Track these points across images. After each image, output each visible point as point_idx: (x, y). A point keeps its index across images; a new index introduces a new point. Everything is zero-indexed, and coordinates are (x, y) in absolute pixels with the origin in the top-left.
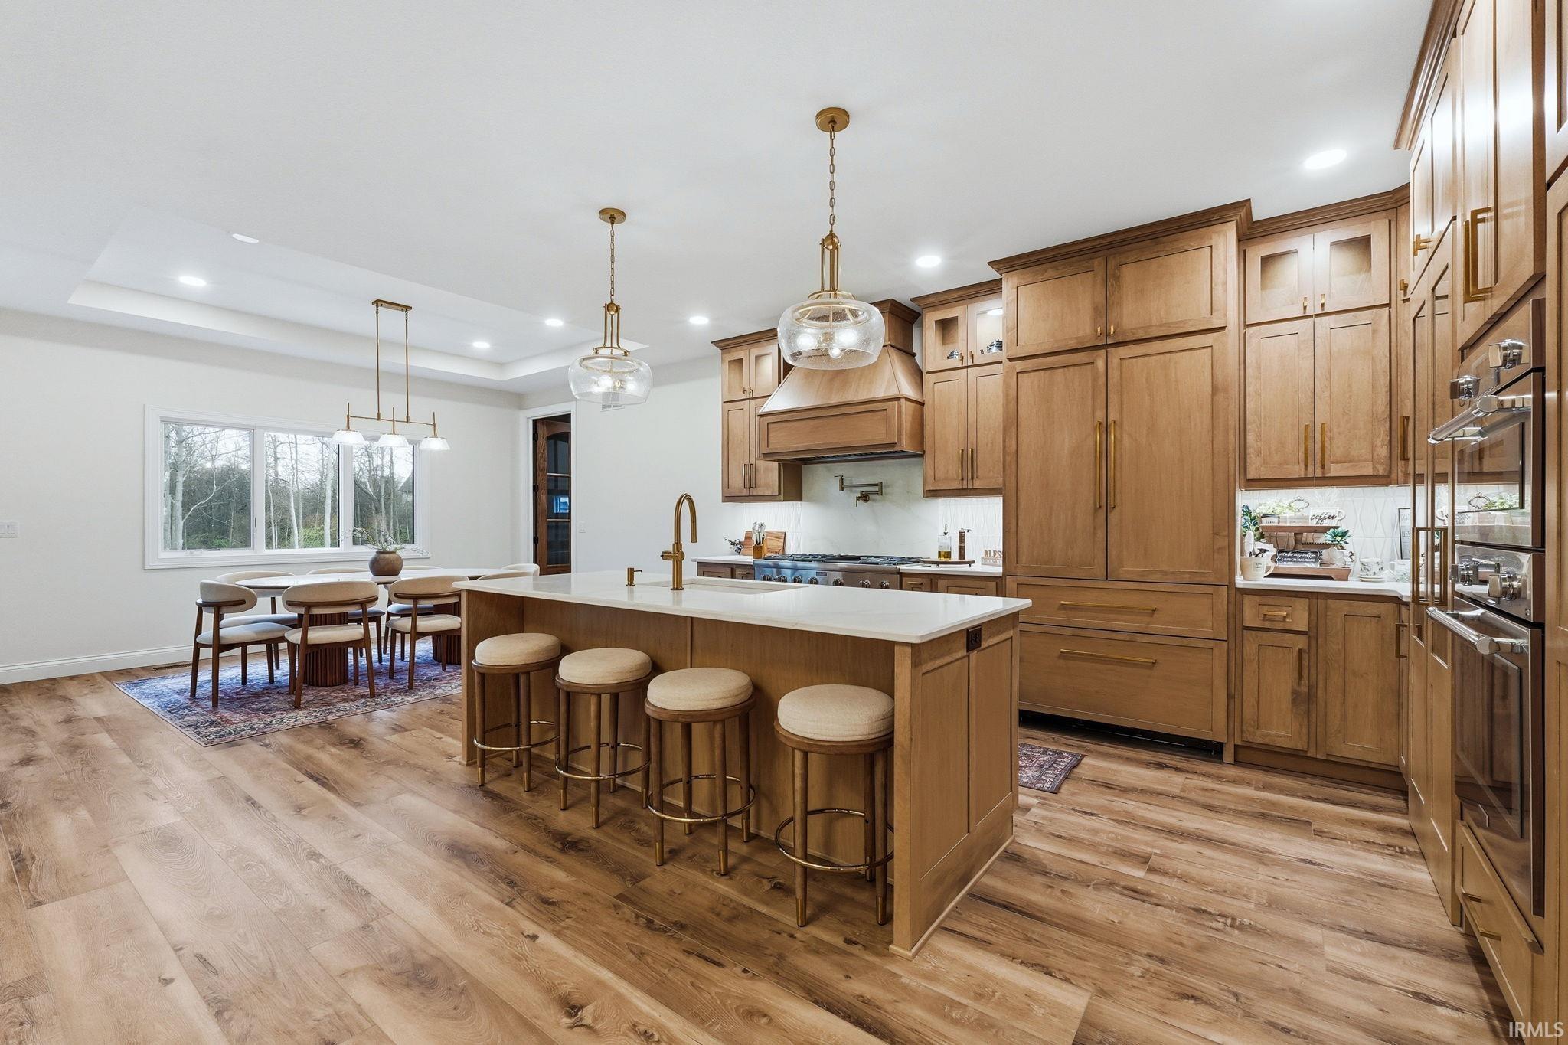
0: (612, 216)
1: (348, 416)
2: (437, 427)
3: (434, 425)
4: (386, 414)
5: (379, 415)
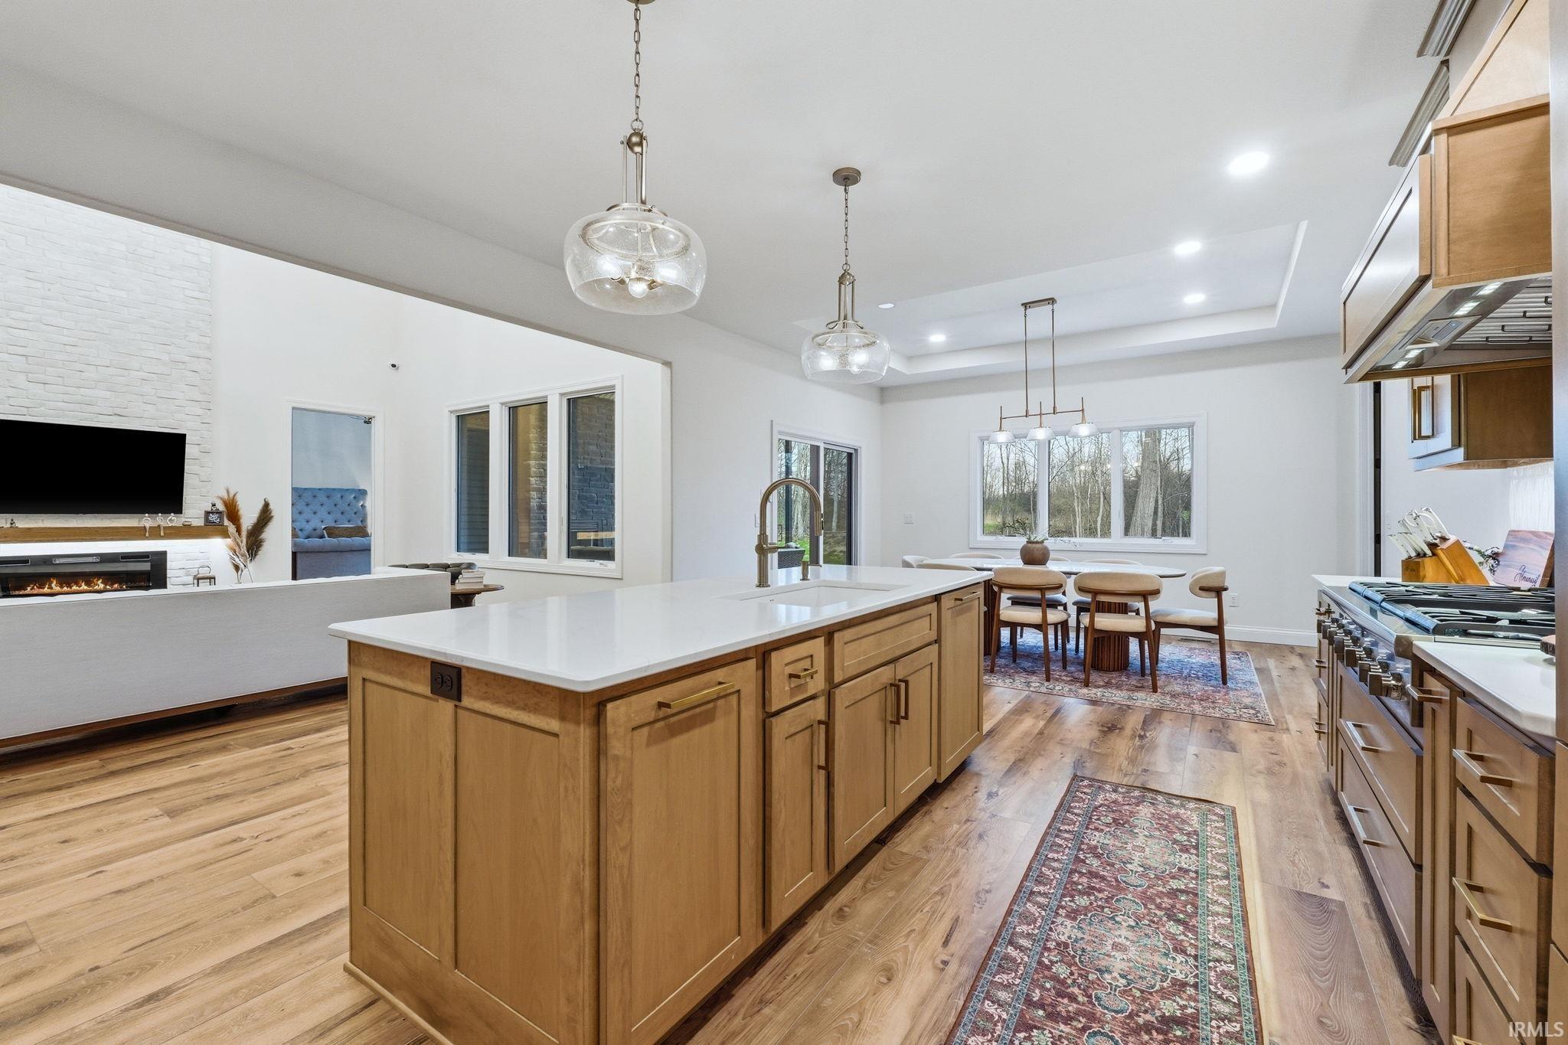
1: (1001, 419)
3: (1083, 410)
4: (1034, 409)
5: (1027, 412)
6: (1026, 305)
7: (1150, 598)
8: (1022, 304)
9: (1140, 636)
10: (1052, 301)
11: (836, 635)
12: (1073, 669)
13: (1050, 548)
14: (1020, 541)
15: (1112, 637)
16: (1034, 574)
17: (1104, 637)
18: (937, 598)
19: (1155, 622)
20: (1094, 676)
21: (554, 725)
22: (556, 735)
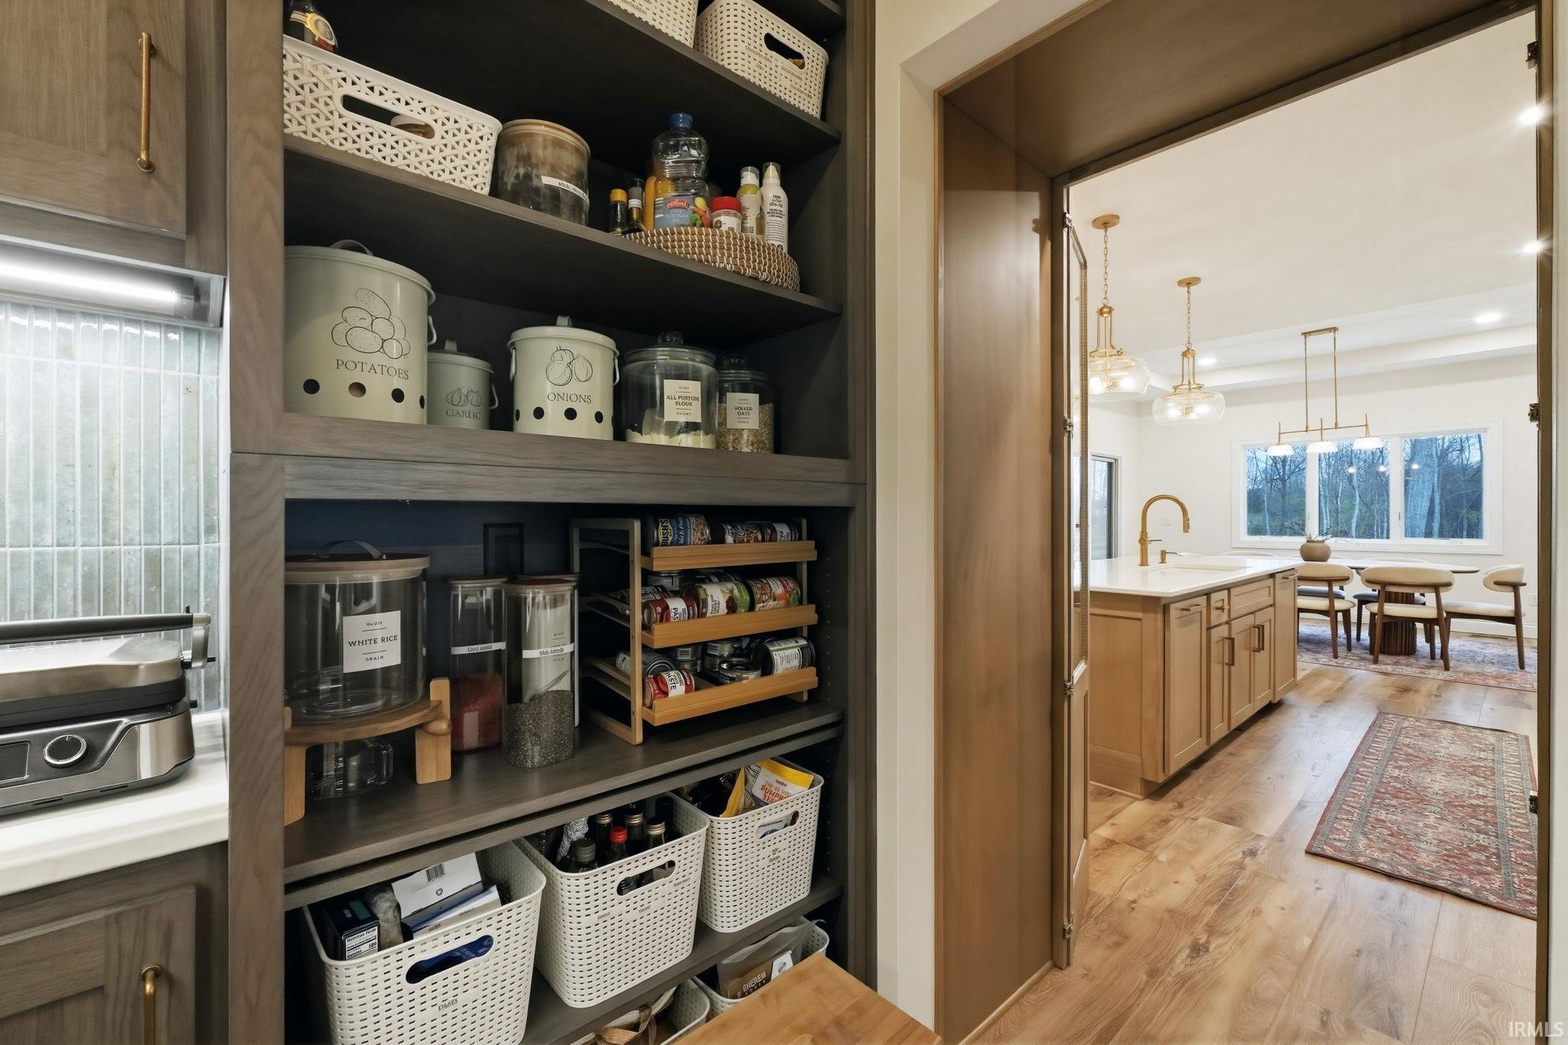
0: (1189, 283)
1: (1280, 434)
2: (1370, 429)
3: (1366, 425)
4: (1314, 424)
5: (1307, 427)
6: (1305, 334)
7: (1441, 589)
8: (1303, 334)
9: (1429, 623)
10: (1334, 329)
11: (1212, 595)
12: (1357, 652)
13: (1332, 548)
14: (1300, 541)
15: (1399, 625)
16: (1316, 568)
17: (1391, 622)
18: (1272, 576)
19: (1446, 612)
20: (1381, 657)
21: (1139, 615)
22: (1140, 620)
